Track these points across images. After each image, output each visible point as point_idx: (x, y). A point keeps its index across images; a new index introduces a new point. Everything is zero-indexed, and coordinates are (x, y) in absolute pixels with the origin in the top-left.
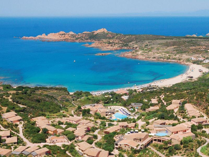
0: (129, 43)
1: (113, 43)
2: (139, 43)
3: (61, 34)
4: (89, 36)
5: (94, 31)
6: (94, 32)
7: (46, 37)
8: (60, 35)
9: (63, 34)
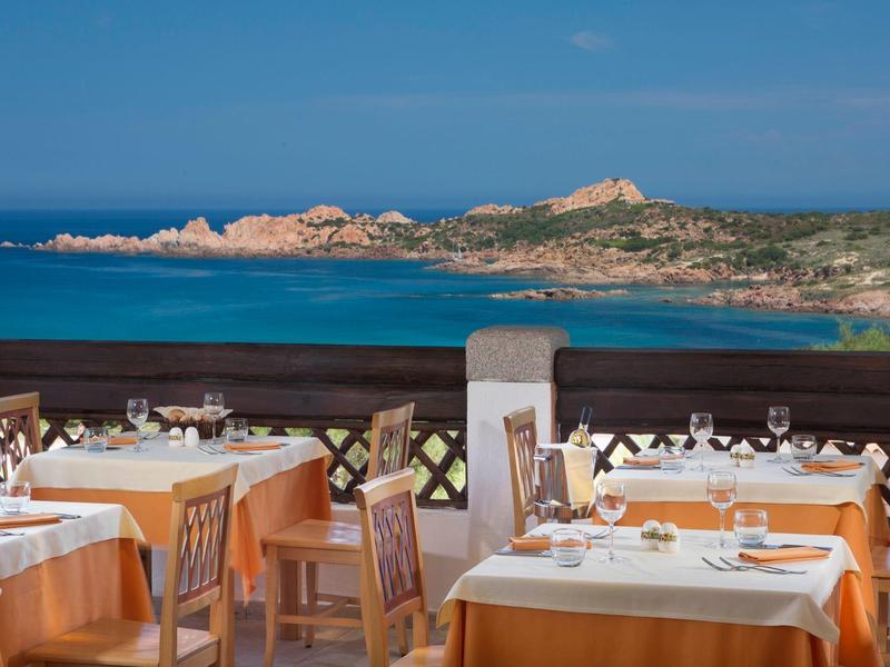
0: (794, 243)
1: (661, 241)
2: (873, 239)
3: (316, 221)
4: (502, 226)
5: (550, 201)
6: (547, 207)
7: (212, 241)
8: (309, 225)
9: (327, 223)
